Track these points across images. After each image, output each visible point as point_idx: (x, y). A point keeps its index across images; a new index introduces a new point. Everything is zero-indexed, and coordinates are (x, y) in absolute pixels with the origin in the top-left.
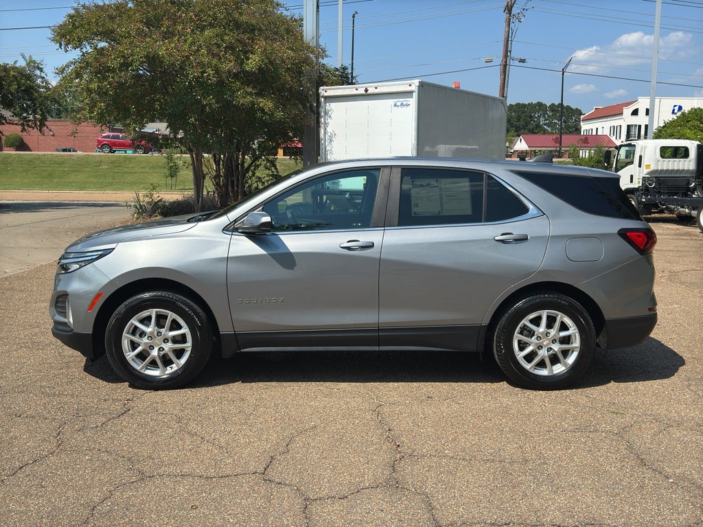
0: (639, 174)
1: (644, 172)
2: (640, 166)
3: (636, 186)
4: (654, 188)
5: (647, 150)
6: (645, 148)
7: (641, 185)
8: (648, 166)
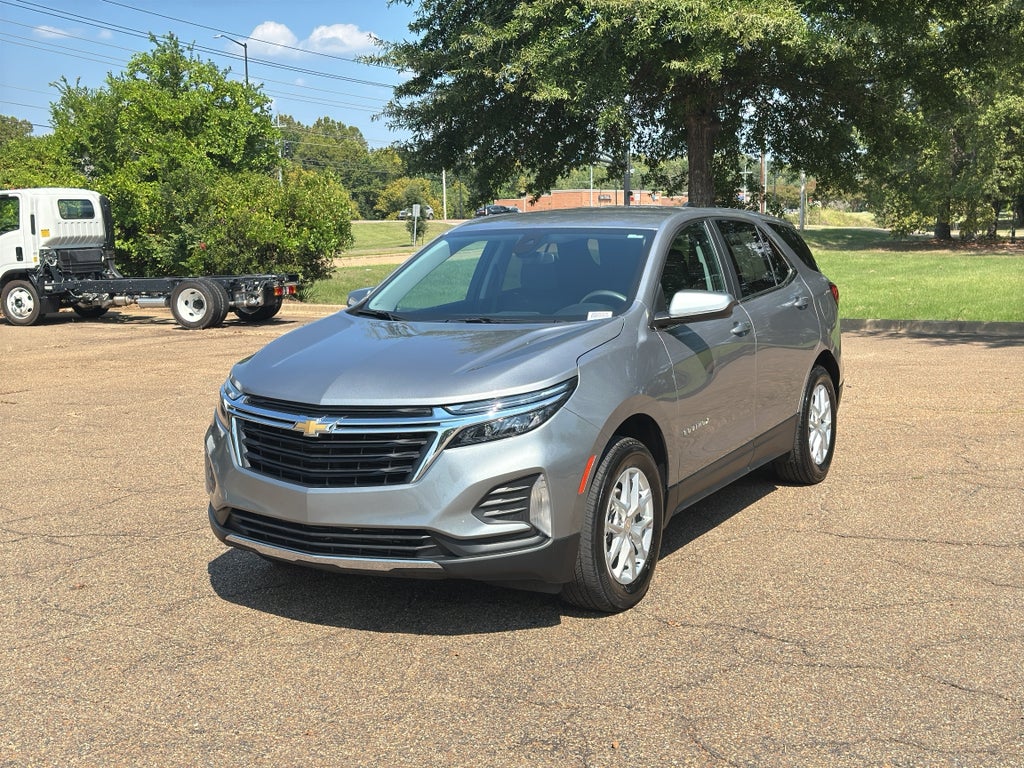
0: (35, 245)
1: (41, 242)
2: (33, 232)
3: (32, 266)
4: (57, 267)
5: (40, 204)
6: (37, 201)
7: (38, 263)
8: (45, 232)
